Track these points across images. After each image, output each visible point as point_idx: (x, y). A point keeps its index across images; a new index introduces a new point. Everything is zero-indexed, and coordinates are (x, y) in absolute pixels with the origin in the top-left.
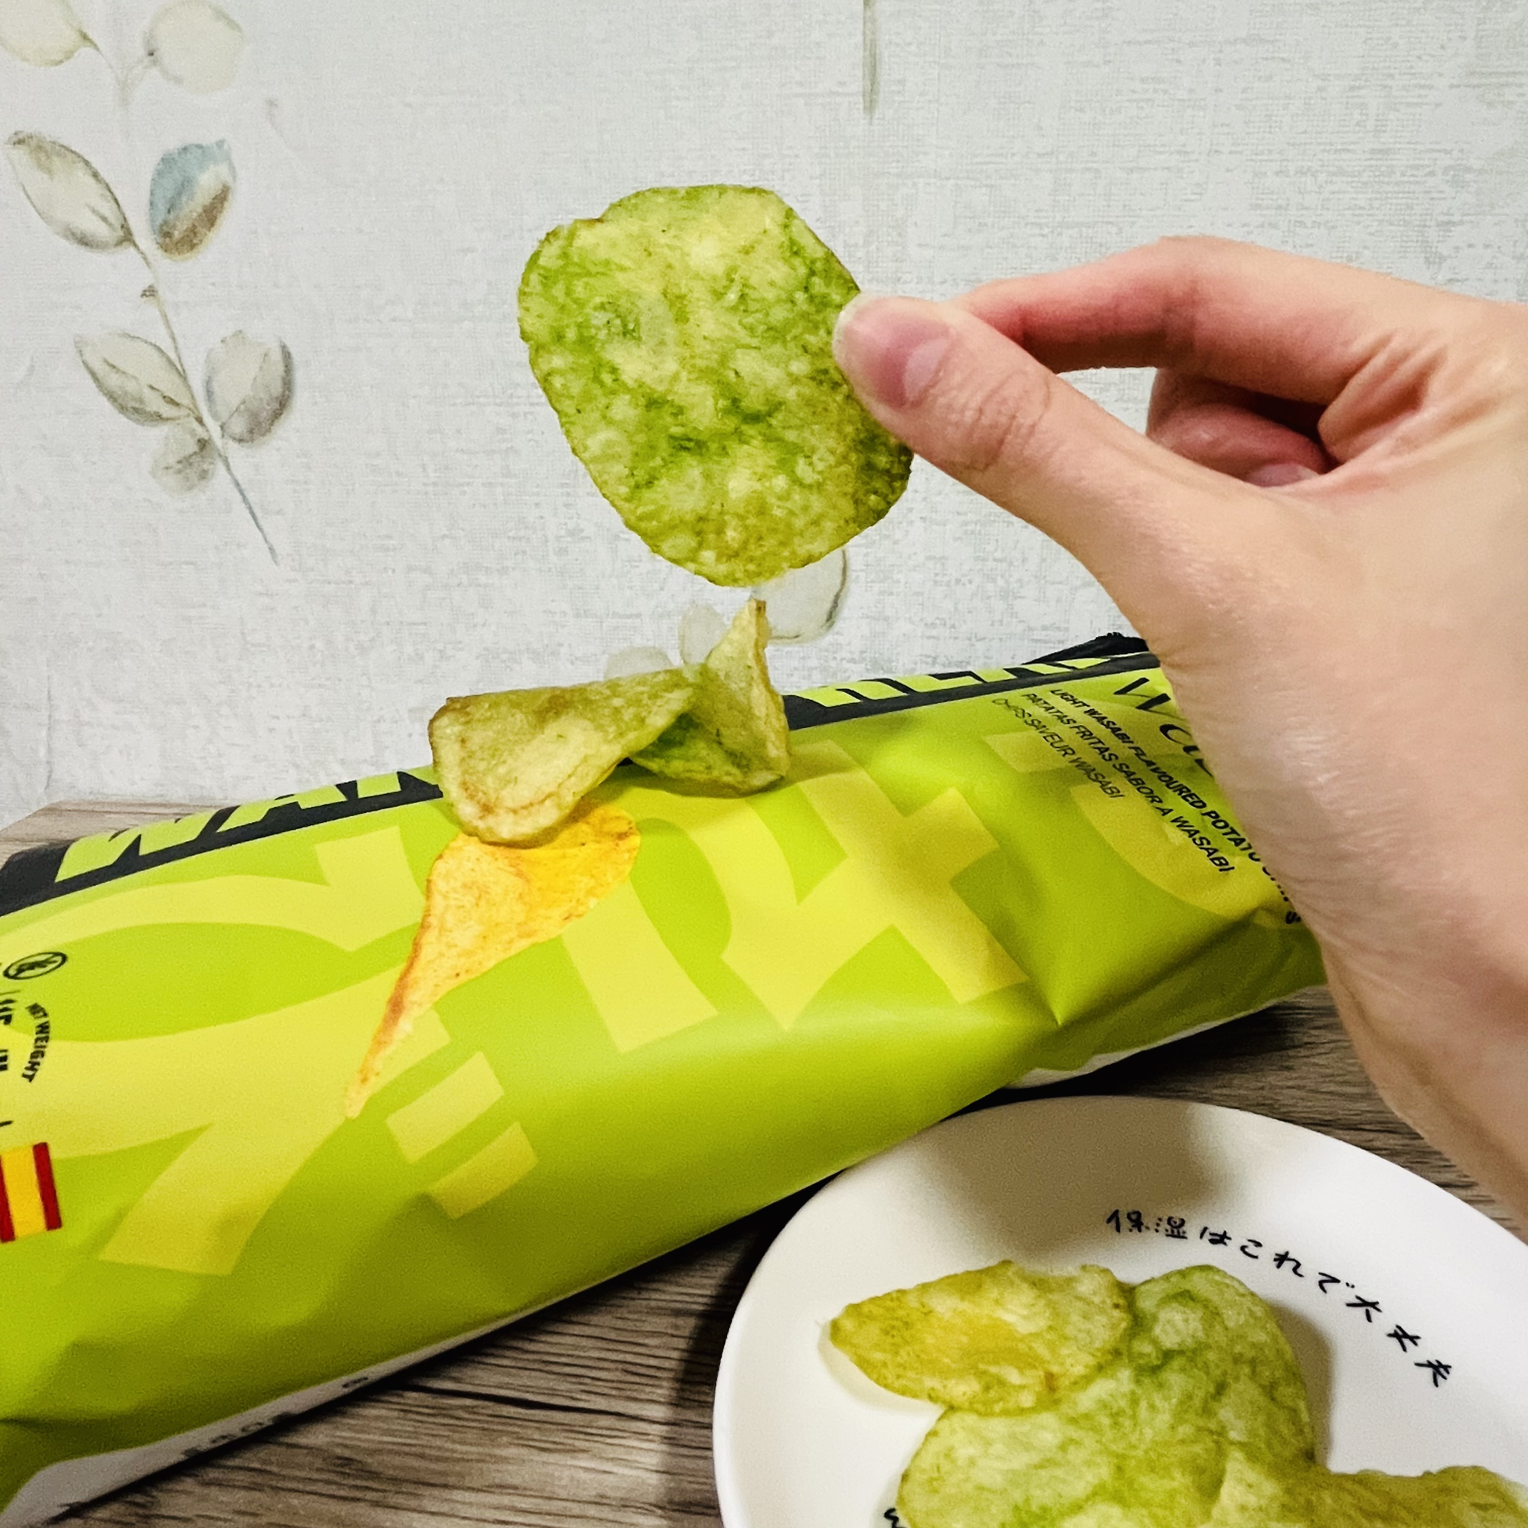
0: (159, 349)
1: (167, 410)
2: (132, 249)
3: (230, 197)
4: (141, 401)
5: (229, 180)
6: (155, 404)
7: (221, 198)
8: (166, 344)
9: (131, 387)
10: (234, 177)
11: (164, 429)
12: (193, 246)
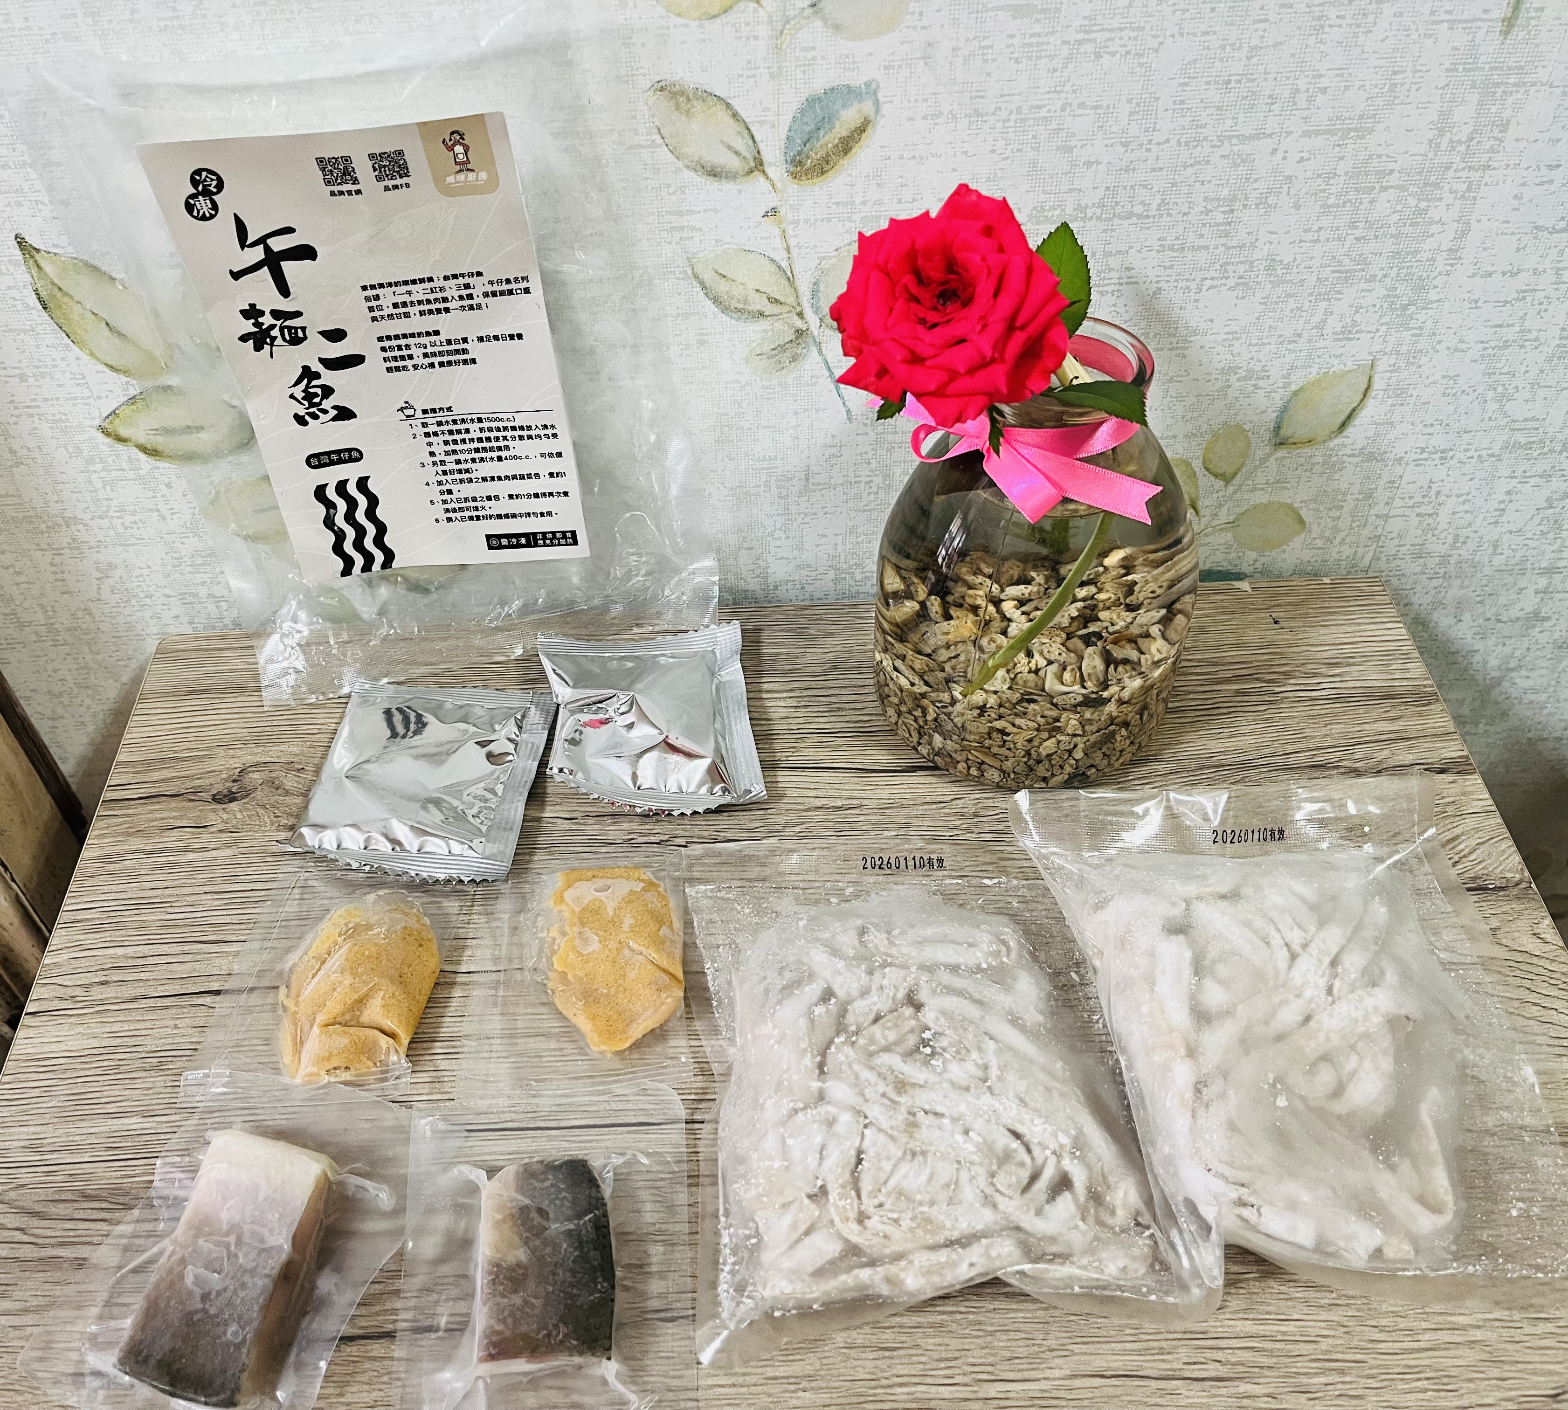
0: (773, 261)
1: (769, 308)
2: (762, 179)
3: (869, 129)
4: (746, 302)
5: (871, 113)
6: (759, 303)
7: (862, 129)
8: (780, 256)
9: (737, 291)
10: (877, 111)
11: (762, 325)
12: (823, 173)
